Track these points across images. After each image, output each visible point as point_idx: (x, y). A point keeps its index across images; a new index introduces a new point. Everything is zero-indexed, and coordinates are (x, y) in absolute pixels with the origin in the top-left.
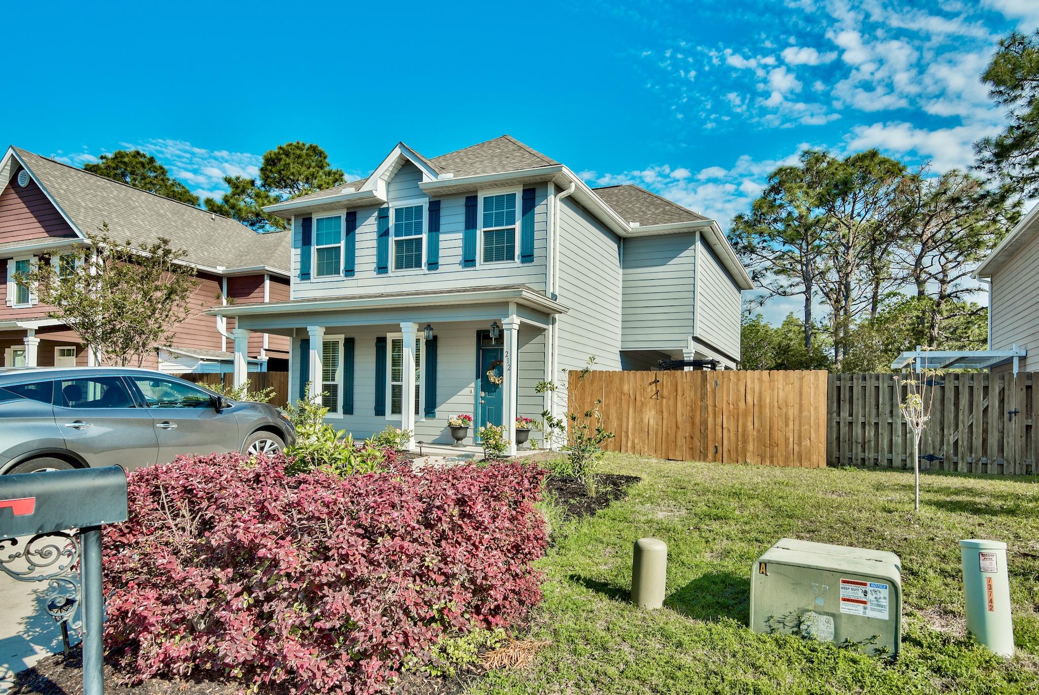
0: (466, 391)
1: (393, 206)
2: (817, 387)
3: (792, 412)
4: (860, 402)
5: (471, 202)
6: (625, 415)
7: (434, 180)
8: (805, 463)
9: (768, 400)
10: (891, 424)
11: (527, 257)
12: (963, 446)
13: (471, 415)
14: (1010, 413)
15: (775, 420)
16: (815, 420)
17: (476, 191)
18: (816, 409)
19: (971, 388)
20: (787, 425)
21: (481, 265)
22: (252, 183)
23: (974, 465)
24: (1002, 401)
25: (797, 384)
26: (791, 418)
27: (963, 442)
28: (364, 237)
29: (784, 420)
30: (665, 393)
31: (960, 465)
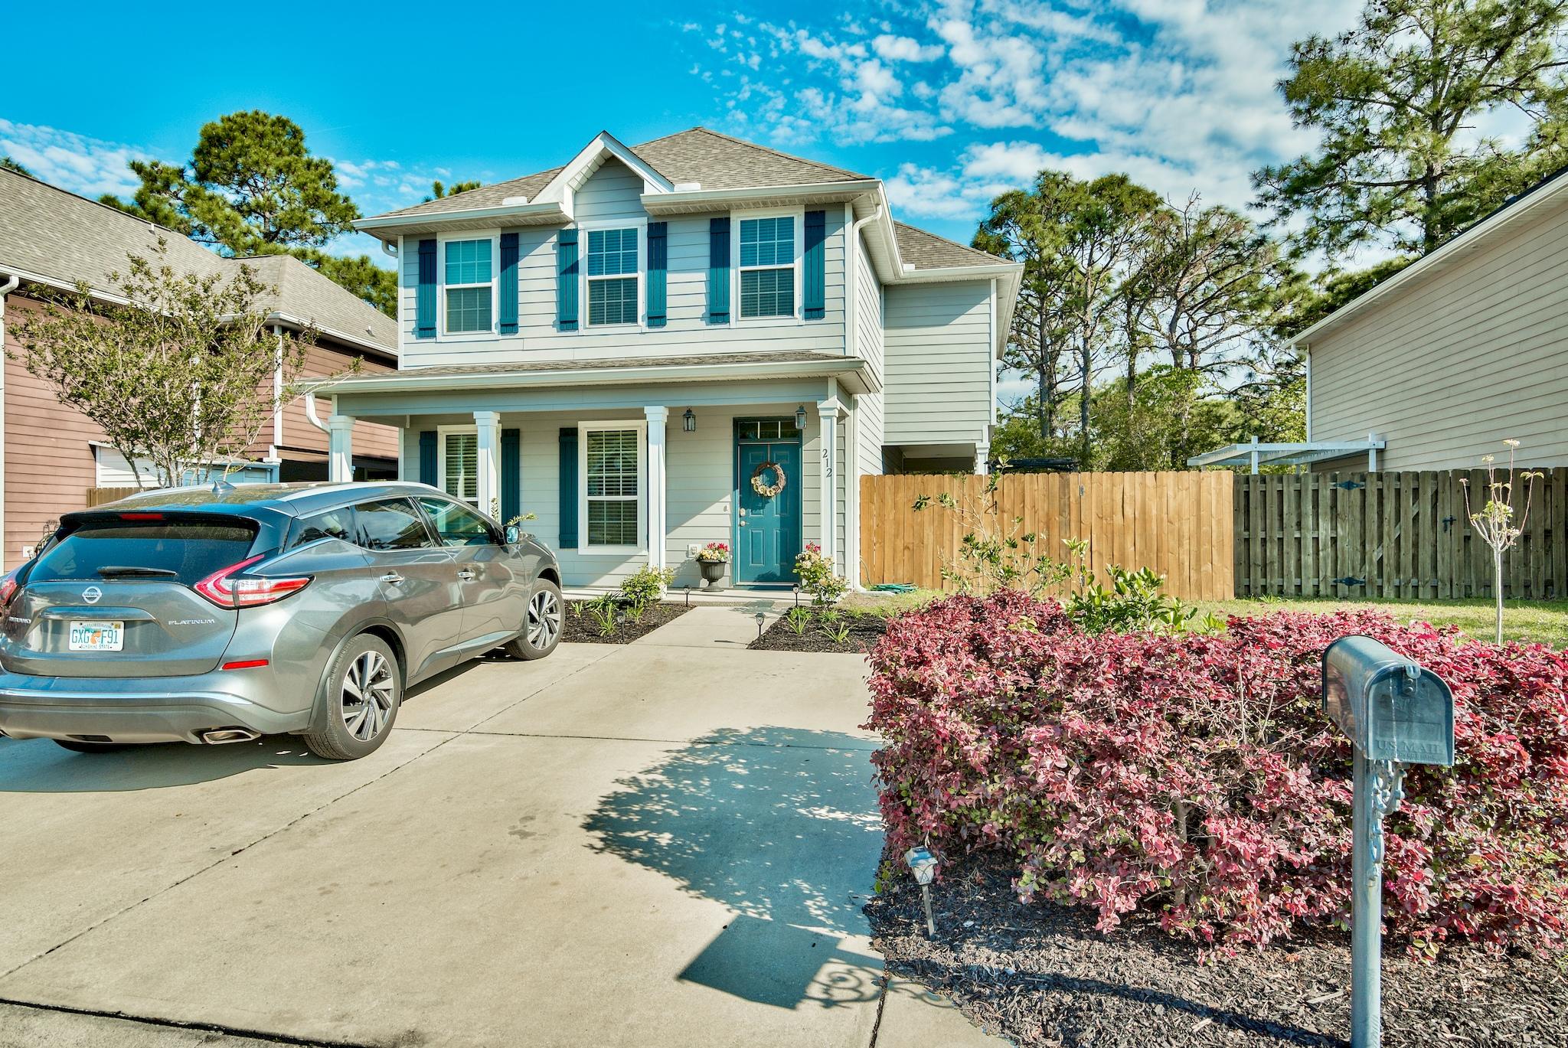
0: (717, 508)
1: (584, 228)
2: (1219, 493)
3: (1189, 526)
4: (1259, 511)
5: (719, 227)
6: (947, 537)
7: (665, 191)
8: (1206, 595)
9: (1154, 512)
10: (1299, 540)
11: (815, 310)
12: (1389, 564)
13: (726, 543)
14: (1445, 521)
15: (1165, 538)
16: (1218, 537)
17: (728, 212)
18: (1219, 522)
19: (1398, 492)
20: (1180, 545)
21: (737, 320)
22: (181, 173)
23: (1402, 589)
24: (1434, 507)
25: (1193, 490)
26: (1186, 535)
27: (1389, 559)
28: (533, 273)
29: (1176, 538)
30: (1007, 505)
31: (1385, 590)
